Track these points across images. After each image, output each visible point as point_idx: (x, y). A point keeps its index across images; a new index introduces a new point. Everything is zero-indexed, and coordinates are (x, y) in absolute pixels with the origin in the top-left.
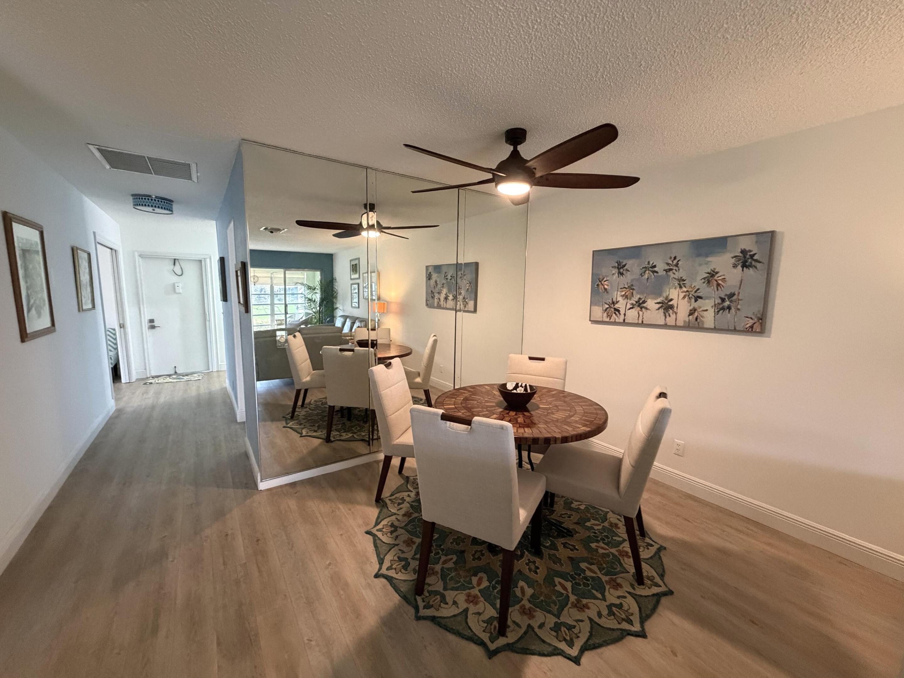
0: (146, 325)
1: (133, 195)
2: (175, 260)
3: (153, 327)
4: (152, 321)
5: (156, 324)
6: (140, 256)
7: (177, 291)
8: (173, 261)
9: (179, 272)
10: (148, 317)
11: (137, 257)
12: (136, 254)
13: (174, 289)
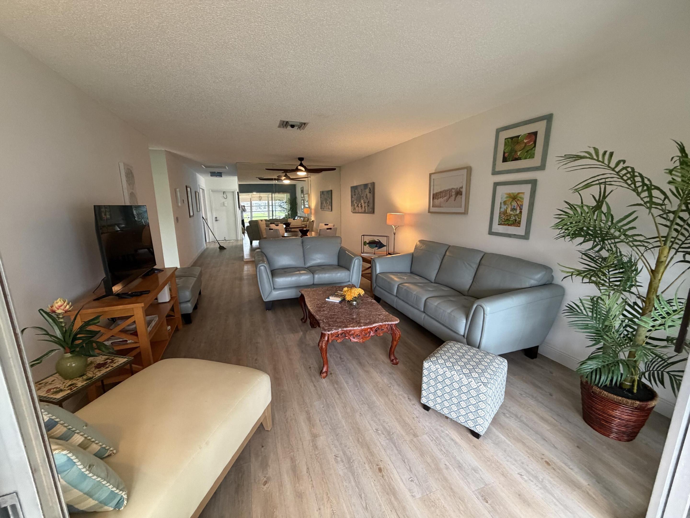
0: (214, 219)
1: (210, 172)
2: (224, 192)
3: (217, 220)
4: (216, 218)
5: (218, 219)
6: (212, 191)
7: (225, 205)
8: (223, 193)
9: (226, 197)
10: (215, 216)
11: (211, 192)
12: (210, 190)
13: (224, 204)
